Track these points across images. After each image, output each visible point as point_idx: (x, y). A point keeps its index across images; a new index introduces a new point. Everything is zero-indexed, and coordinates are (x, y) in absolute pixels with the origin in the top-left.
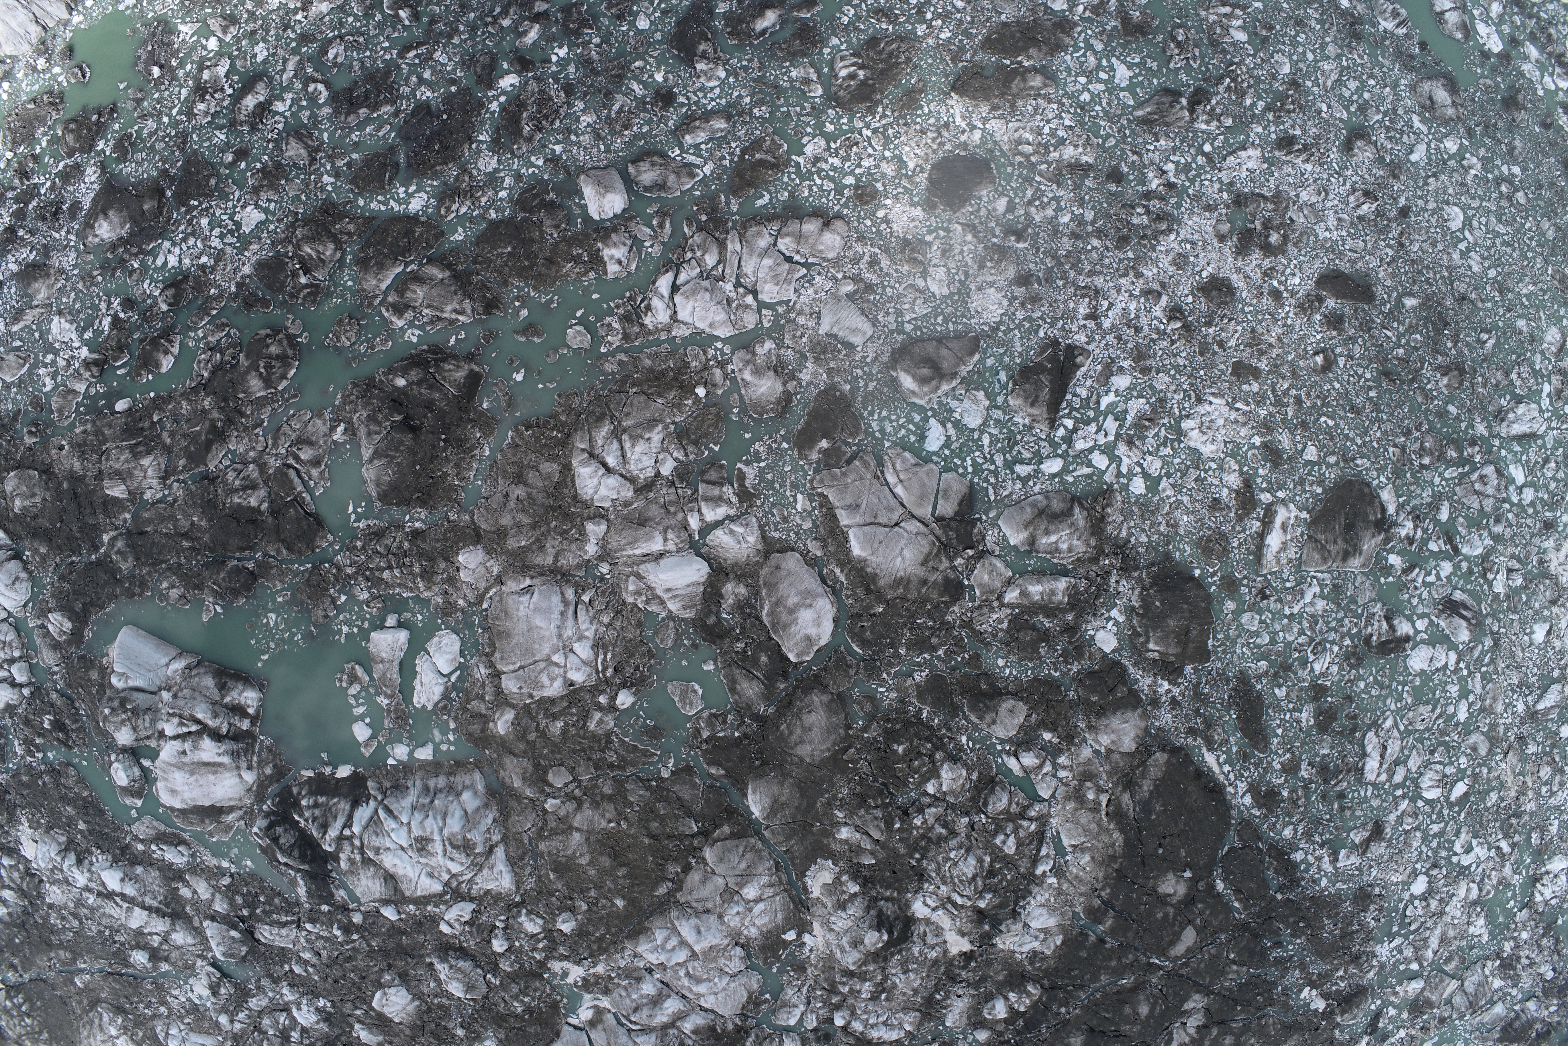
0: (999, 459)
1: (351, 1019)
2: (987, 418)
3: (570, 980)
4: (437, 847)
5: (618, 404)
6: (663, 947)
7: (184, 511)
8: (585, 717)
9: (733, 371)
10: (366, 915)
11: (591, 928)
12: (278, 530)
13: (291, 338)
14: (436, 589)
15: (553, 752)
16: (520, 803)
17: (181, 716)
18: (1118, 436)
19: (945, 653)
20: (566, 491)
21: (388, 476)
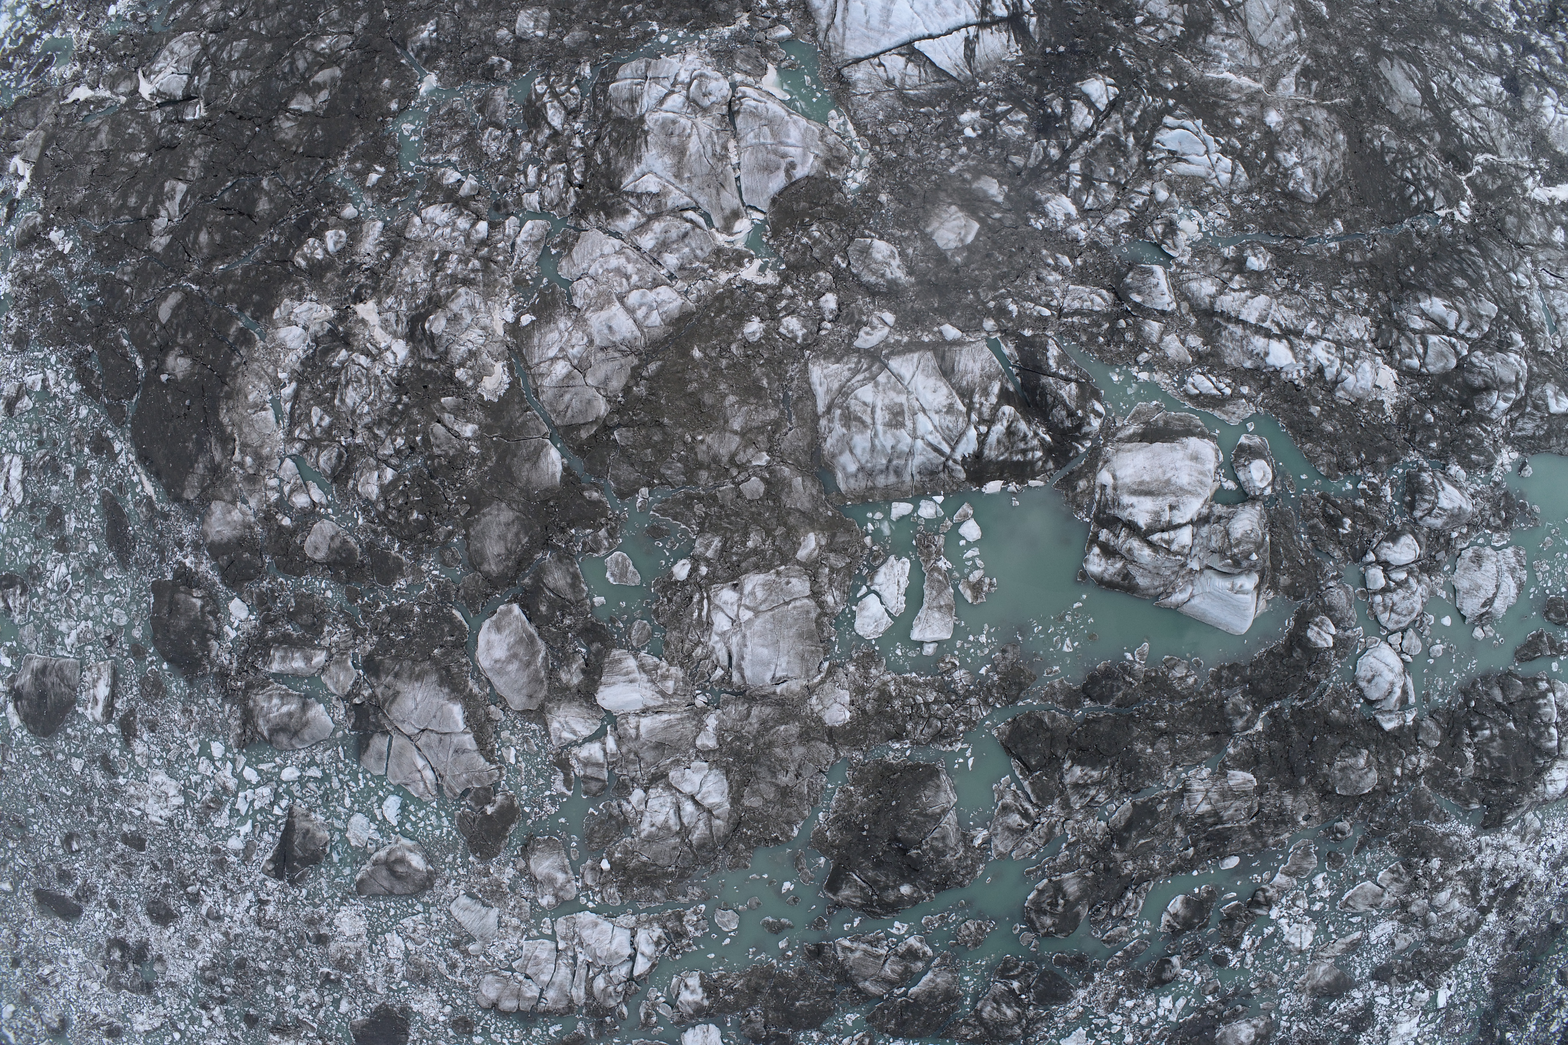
0: (336, 784)
1: (1008, 206)
2: (346, 821)
3: (757, 263)
4: (881, 416)
5: (684, 858)
6: (651, 309)
7: (1161, 758)
8: (724, 551)
9: (577, 880)
10: (979, 328)
11: (730, 324)
12: (1052, 741)
13: (1032, 927)
14: (877, 683)
15: (760, 514)
16: (797, 460)
17: (1168, 551)
18: (236, 796)
19: (378, 606)
20: (737, 777)
21: (926, 796)
